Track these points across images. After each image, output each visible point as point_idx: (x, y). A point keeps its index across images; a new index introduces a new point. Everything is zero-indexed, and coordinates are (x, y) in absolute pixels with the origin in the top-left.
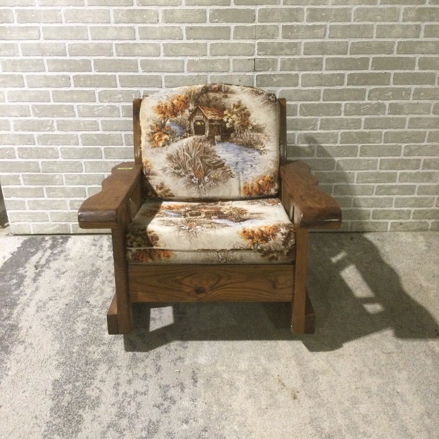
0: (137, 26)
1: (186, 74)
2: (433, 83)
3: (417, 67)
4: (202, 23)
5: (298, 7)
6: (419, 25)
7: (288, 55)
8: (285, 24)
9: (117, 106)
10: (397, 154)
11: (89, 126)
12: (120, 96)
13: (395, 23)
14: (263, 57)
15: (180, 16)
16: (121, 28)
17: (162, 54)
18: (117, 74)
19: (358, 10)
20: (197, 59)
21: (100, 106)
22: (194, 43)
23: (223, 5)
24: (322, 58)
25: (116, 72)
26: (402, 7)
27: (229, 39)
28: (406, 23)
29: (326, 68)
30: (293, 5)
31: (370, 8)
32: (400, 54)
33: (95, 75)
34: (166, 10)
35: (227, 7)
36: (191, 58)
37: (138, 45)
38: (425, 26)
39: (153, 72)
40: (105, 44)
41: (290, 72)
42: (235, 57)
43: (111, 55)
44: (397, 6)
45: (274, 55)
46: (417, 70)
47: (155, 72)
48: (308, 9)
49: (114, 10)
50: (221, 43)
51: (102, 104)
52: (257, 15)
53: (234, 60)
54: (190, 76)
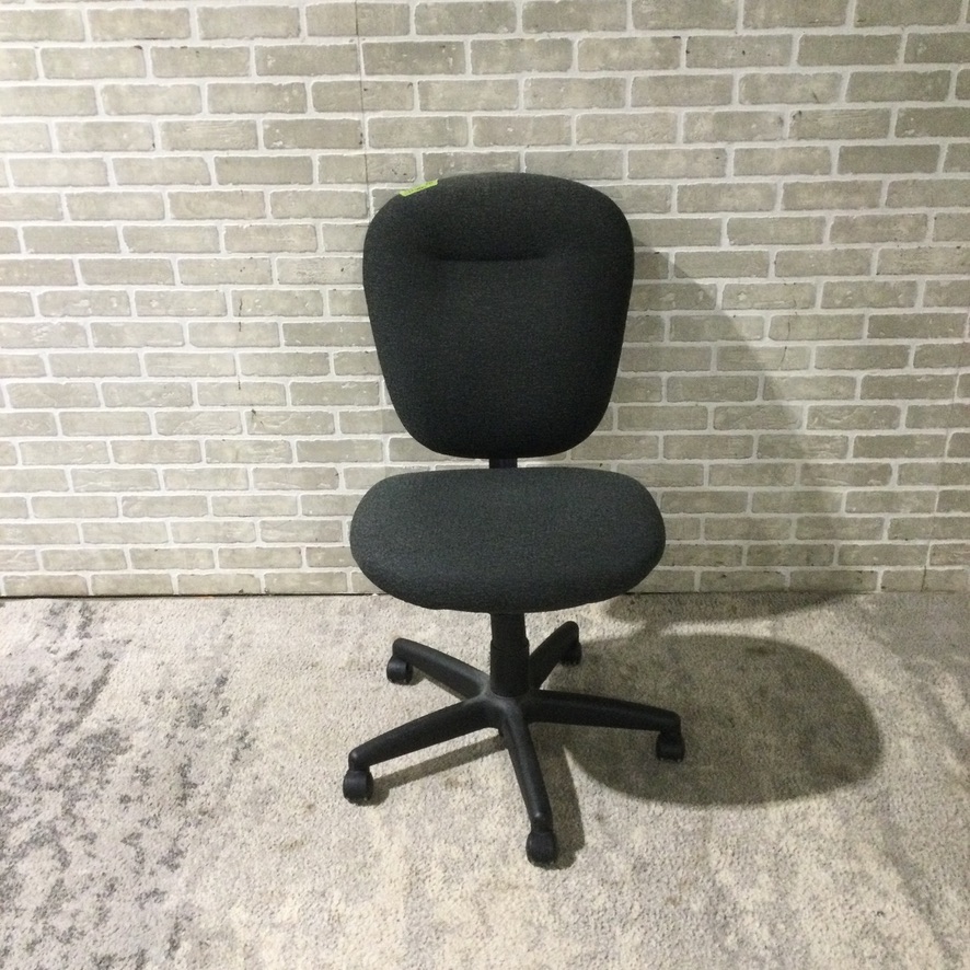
0: (109, 157)
1: (224, 256)
2: (763, 273)
3: (725, 240)
4: (248, 149)
5: (452, 114)
6: (724, 150)
8: (429, 151)
9: (81, 324)
10: (700, 424)
11: (23, 368)
12: (86, 303)
13: (668, 147)
15: (201, 136)
16: (76, 163)
17: (169, 214)
18: (76, 258)
19: (584, 118)
20: (245, 224)
21: (45, 324)
22: (237, 192)
23: (291, 112)
25: (71, 253)
26: (682, 113)
27: (311, 183)
28: (692, 147)
30: (441, 110)
31: (611, 115)
32: (685, 212)
33: (27, 261)
34: (169, 124)
35: (300, 117)
36: (233, 223)
37: (116, 196)
38: (736, 151)
39: (152, 253)
40: (45, 195)
42: (329, 222)
43: (60, 217)
44: (671, 110)
46: (726, 246)
47: (155, 252)
48: (475, 119)
49: (59, 126)
50: (294, 192)
51: (48, 320)
52: (366, 132)
53: (326, 228)
54: (234, 260)
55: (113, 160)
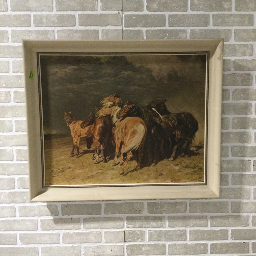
0: (17, 206)
1: (62, 245)
7: (154, 228)
8: (150, 202)
13: (247, 201)
14: (132, 229)
16: (3, 208)
17: (40, 228)
22: (69, 218)
24: (185, 231)
26: (252, 188)
27: (100, 214)
29: (190, 239)
36: (67, 231)
37: (18, 221)
39: (31, 244)
41: (158, 243)
42: (107, 230)
45: (142, 228)
47: (32, 244)
50: (93, 218)
53: (106, 232)
54: (65, 247)
55: (19, 206)
